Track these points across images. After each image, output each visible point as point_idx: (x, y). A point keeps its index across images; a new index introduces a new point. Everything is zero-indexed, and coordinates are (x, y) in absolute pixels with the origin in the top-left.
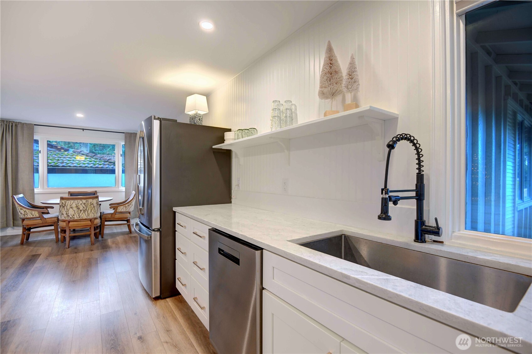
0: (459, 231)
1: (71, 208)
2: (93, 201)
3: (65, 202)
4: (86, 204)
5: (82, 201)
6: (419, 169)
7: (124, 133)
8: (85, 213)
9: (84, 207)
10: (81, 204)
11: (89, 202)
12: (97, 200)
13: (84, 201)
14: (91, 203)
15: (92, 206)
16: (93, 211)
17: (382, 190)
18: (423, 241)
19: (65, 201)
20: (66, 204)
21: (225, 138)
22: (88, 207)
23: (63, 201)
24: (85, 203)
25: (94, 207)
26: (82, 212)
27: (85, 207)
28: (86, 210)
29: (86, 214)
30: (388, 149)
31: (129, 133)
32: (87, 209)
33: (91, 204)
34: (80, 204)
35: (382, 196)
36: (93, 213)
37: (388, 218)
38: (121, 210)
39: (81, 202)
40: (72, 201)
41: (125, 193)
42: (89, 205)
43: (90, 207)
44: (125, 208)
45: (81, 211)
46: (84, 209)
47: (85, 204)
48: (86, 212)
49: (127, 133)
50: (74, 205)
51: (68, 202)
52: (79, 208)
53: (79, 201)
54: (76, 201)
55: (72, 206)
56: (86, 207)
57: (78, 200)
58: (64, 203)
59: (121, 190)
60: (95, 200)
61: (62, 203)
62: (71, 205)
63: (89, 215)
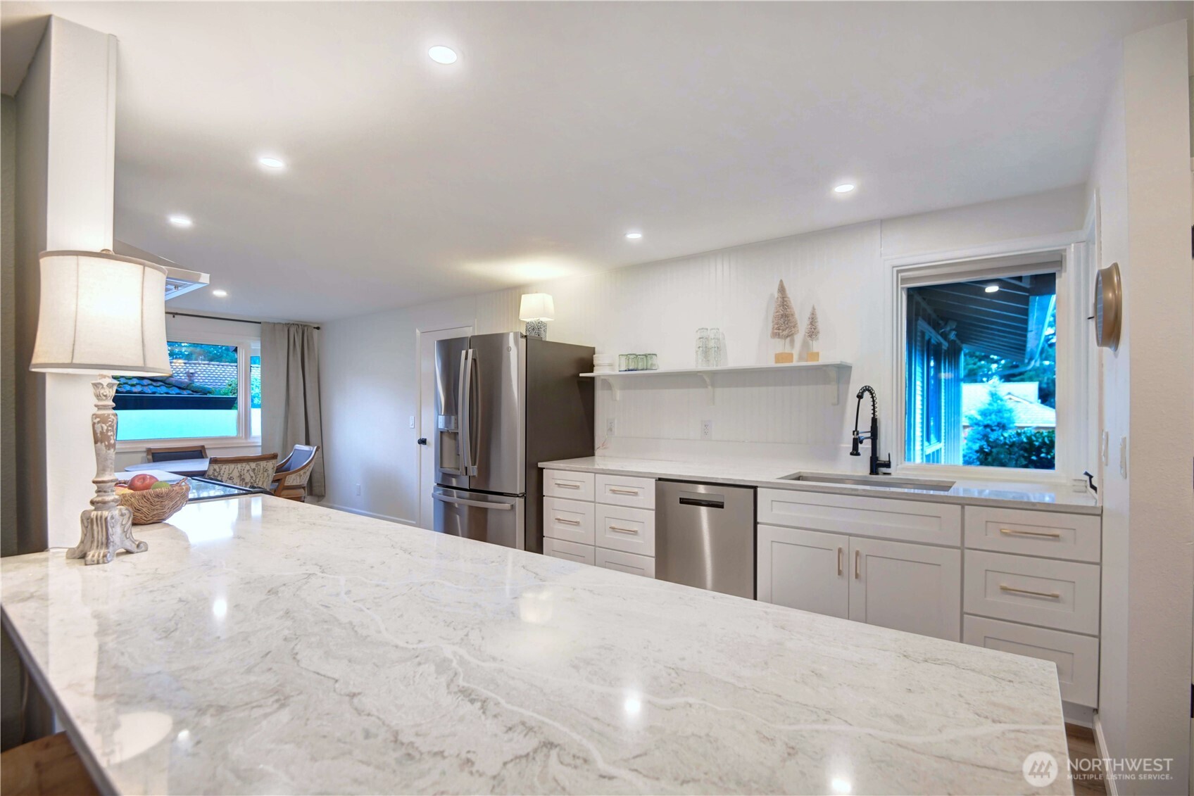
0: (901, 463)
1: (230, 479)
2: (268, 464)
3: (219, 468)
4: (256, 471)
5: (249, 465)
6: (874, 414)
7: (260, 323)
9: (252, 477)
10: (248, 471)
11: (262, 468)
12: (273, 462)
13: (253, 465)
14: (264, 468)
15: (266, 474)
17: (854, 432)
18: (877, 474)
19: (219, 465)
20: (222, 472)
21: (595, 362)
22: (259, 476)
23: (216, 467)
24: (254, 469)
25: (268, 476)
27: (254, 476)
30: (858, 399)
31: (269, 323)
32: (258, 480)
33: (265, 470)
34: (245, 471)
35: (853, 437)
37: (858, 454)
38: (291, 481)
39: (248, 467)
40: (232, 466)
41: (262, 449)
42: (261, 472)
44: (298, 478)
46: (252, 481)
49: (266, 322)
50: (235, 474)
51: (224, 466)
52: (244, 479)
53: (244, 465)
54: (239, 466)
55: (231, 476)
58: (218, 470)
59: (253, 443)
60: (271, 463)
61: (215, 470)
62: (229, 474)
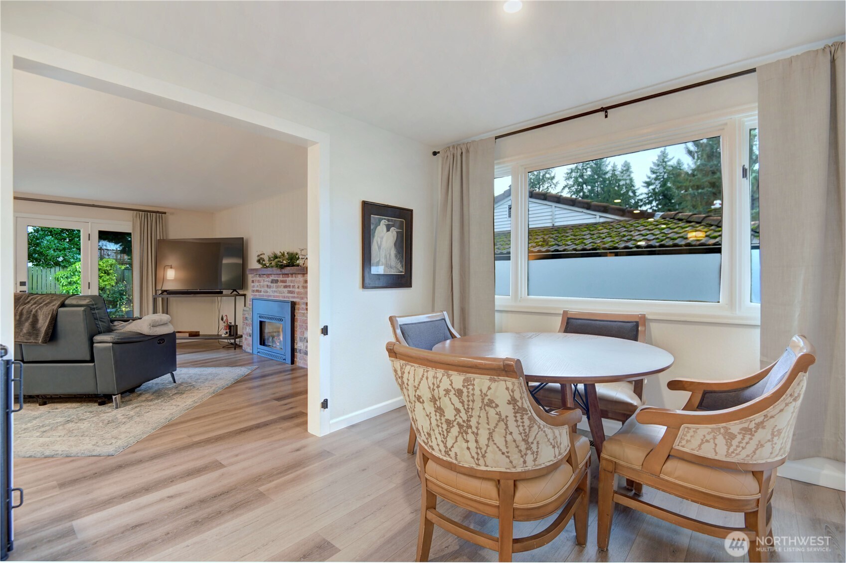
2: (494, 385)
4: (464, 397)
5: (449, 376)
8: (467, 441)
9: (458, 410)
10: (447, 391)
11: (477, 392)
12: (510, 385)
13: (458, 380)
14: (483, 395)
15: (492, 412)
16: (499, 439)
25: (502, 419)
26: (455, 430)
27: (463, 411)
28: (470, 427)
29: (472, 445)
32: (473, 422)
33: (486, 401)
34: (443, 391)
36: (504, 450)
38: (695, 443)
42: (478, 404)
43: (483, 414)
44: (721, 440)
45: (448, 422)
46: (460, 421)
47: (459, 393)
48: (471, 437)
50: (425, 390)
52: (442, 410)
54: (431, 373)
56: (467, 411)
57: (436, 368)
63: (484, 456)
